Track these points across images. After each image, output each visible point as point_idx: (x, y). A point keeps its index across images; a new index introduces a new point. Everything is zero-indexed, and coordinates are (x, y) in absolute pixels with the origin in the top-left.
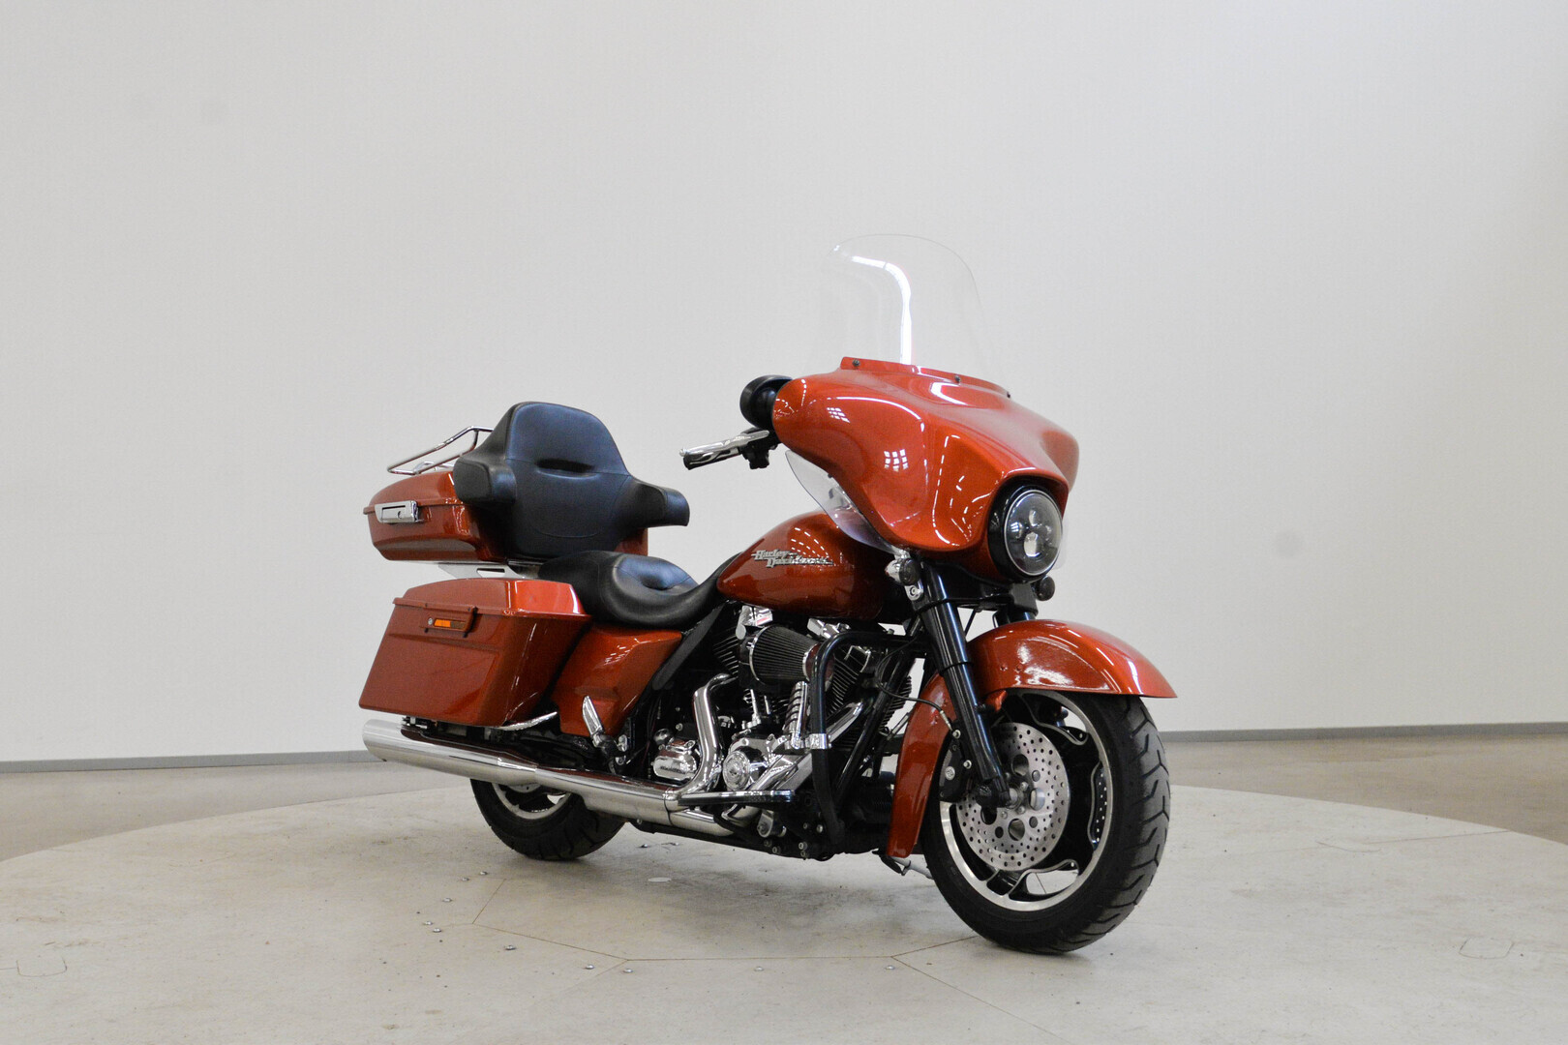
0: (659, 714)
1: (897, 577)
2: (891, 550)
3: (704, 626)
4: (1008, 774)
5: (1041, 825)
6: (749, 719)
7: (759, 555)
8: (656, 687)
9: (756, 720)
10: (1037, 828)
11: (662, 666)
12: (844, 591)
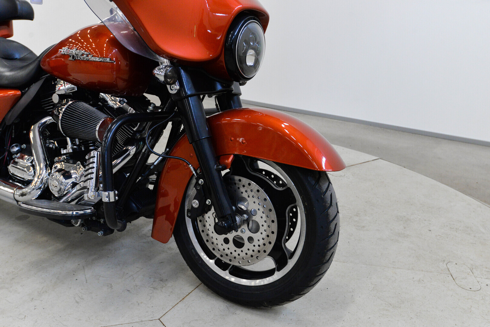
0: (13, 135)
1: (162, 79)
2: (157, 59)
3: (34, 89)
4: (234, 208)
5: (256, 243)
6: (65, 148)
7: (64, 50)
8: (8, 123)
9: (69, 149)
10: (253, 244)
11: (9, 111)
12: (122, 79)
